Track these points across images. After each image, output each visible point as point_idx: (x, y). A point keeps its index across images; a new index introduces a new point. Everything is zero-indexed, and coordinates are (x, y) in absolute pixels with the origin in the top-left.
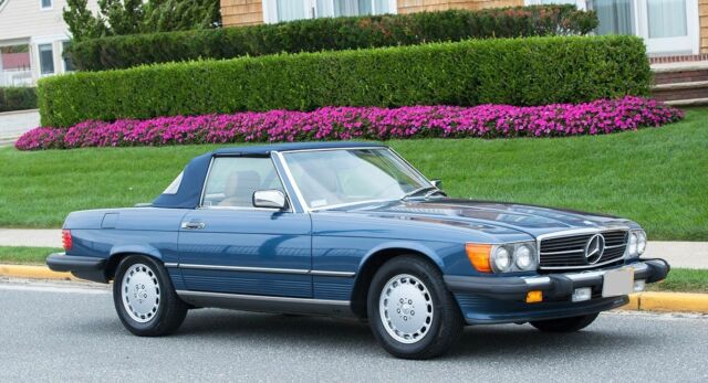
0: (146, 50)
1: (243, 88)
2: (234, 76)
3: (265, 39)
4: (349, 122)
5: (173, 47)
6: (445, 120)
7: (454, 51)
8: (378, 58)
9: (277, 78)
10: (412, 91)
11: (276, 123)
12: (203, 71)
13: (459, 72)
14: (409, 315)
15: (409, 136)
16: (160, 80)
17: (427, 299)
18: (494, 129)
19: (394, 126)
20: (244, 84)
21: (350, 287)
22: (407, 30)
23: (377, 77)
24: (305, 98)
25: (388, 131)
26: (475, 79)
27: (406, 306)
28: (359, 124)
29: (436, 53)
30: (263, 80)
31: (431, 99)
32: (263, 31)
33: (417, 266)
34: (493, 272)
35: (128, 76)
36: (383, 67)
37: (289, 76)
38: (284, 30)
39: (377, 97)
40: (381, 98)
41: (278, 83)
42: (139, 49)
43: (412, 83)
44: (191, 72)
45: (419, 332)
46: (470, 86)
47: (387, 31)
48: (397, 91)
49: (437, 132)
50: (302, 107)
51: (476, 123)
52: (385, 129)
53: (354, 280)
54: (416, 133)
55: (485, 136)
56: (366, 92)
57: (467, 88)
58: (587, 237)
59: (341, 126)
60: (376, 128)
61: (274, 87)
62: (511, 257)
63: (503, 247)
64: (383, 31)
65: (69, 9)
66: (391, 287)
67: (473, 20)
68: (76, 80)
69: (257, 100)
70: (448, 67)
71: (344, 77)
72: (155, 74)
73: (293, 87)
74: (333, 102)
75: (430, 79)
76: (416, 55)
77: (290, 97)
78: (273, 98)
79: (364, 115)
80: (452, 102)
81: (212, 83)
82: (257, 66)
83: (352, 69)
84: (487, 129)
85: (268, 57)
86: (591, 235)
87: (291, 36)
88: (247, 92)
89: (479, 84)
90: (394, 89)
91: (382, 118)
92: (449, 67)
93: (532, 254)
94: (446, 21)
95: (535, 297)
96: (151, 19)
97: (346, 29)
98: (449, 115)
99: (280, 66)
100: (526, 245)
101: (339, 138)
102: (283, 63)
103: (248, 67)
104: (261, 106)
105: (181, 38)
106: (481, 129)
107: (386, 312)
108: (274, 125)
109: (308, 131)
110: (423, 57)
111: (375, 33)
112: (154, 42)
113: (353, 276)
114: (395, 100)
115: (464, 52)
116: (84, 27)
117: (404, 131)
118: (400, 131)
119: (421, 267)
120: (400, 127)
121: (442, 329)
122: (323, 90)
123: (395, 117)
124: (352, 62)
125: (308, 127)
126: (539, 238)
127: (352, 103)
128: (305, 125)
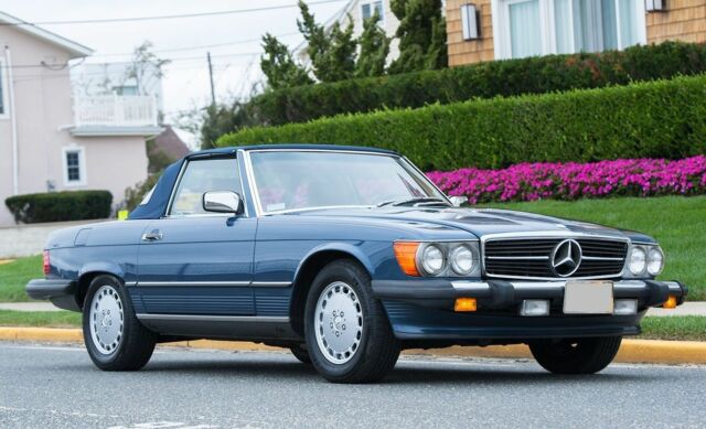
0: (333, 101)
1: (431, 143)
2: (420, 128)
3: (460, 83)
4: (538, 180)
5: (362, 96)
6: (645, 174)
7: (662, 90)
8: (578, 102)
9: (468, 129)
10: (615, 142)
11: (459, 182)
12: (388, 122)
13: (666, 116)
14: (341, 330)
15: (603, 196)
16: (341, 134)
17: (359, 311)
18: (699, 185)
19: (587, 184)
20: (432, 137)
21: (286, 300)
22: (617, 68)
23: (575, 126)
24: (497, 153)
25: (580, 190)
26: (686, 125)
27: (339, 319)
28: (549, 182)
29: (641, 94)
30: (452, 132)
31: (635, 151)
32: (459, 73)
33: (349, 271)
34: (421, 274)
35: (307, 130)
36: (583, 112)
37: (481, 127)
38: (483, 71)
39: (577, 149)
40: (581, 151)
41: (468, 134)
42: (326, 99)
43: (616, 131)
44: (374, 124)
45: (350, 350)
46: (680, 134)
47: (596, 70)
48: (599, 143)
49: (634, 190)
50: (494, 165)
51: (678, 179)
52: (577, 187)
53: (291, 291)
54: (611, 192)
55: (687, 194)
56: (564, 144)
57: (677, 137)
58: (554, 242)
59: (530, 185)
60: (567, 187)
61: (464, 140)
62: (445, 259)
63: (435, 245)
64: (592, 71)
65: (267, 57)
66: (326, 298)
67: (694, 53)
68: (254, 137)
69: (445, 157)
70: (655, 111)
71: (541, 126)
72: (337, 127)
73: (484, 140)
74: (528, 157)
75: (635, 126)
76: (619, 97)
77: (481, 153)
78: (462, 154)
79: (556, 171)
80: (658, 154)
81: (397, 136)
82: (446, 115)
83: (549, 116)
84: (690, 185)
85: (459, 105)
86: (560, 240)
87: (490, 78)
88: (434, 148)
89: (691, 132)
90: (595, 140)
91: (576, 174)
92: (657, 111)
93: (475, 258)
94: (661, 55)
95: (466, 305)
96: (361, 69)
97: (550, 69)
98: (649, 169)
99: (471, 115)
100: (466, 245)
101: (526, 199)
102: (474, 111)
103: (436, 116)
104: (450, 164)
105: (371, 85)
106: (683, 184)
107: (321, 329)
108: (457, 186)
109: (493, 192)
110: (628, 100)
111: (583, 73)
112: (340, 89)
113: (290, 286)
114: (597, 154)
115: (673, 92)
116: (282, 79)
117: (597, 189)
118: (593, 189)
119: (351, 272)
120: (594, 184)
121: (370, 345)
122: (517, 143)
123: (590, 174)
124: (549, 107)
125: (494, 187)
126: (484, 239)
127: (549, 158)
128: (491, 184)
